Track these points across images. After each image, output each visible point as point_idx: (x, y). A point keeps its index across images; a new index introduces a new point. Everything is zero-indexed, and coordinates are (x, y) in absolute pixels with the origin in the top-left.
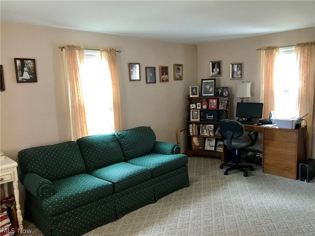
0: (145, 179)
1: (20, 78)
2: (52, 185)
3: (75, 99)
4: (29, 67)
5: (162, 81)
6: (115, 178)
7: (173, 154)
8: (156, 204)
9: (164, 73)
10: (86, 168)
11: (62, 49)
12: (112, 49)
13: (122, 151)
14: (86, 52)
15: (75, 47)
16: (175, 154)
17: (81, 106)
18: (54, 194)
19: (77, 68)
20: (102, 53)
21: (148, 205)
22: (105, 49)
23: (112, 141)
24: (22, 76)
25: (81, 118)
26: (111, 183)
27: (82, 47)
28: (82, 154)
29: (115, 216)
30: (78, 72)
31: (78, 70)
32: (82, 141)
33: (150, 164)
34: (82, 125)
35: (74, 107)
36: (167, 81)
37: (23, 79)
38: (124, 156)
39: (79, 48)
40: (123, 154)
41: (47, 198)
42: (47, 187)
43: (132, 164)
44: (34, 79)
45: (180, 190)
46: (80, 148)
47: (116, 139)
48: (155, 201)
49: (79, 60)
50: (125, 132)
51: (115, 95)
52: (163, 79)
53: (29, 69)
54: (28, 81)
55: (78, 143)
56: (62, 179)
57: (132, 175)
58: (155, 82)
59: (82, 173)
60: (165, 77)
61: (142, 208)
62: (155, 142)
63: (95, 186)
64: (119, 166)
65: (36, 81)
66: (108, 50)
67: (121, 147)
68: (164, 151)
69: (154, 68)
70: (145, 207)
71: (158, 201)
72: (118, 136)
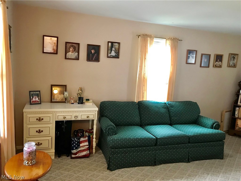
0: (182, 142)
1: (109, 55)
2: (115, 128)
3: (141, 73)
4: (116, 48)
5: (215, 66)
6: (159, 135)
7: (213, 129)
8: (189, 164)
9: (218, 60)
10: (141, 122)
11: (139, 36)
12: (175, 38)
13: (170, 116)
14: (155, 40)
15: (147, 35)
16: (214, 129)
17: (145, 78)
18: (116, 134)
19: (147, 51)
20: (167, 41)
21: (182, 163)
22: (170, 38)
23: (163, 108)
24: (111, 54)
25: (144, 87)
26: (155, 138)
27: (152, 36)
28: (139, 112)
29: (154, 163)
30: (147, 53)
31: (147, 52)
32: (141, 103)
33: (190, 132)
34: (144, 92)
35: (140, 79)
36: (220, 66)
37: (111, 56)
38: (170, 121)
39: (150, 36)
40: (170, 119)
41: (111, 135)
42: (112, 128)
43: (175, 128)
44: (117, 56)
45: (213, 160)
46: (139, 108)
47: (167, 107)
48: (188, 161)
49: (149, 45)
50: (175, 103)
51: (172, 73)
52: (216, 65)
53: (116, 49)
54: (114, 57)
55: (138, 104)
56: (123, 126)
57: (172, 136)
58: (208, 67)
59: (137, 126)
60: (218, 63)
61: (177, 163)
62: (199, 115)
63: (143, 136)
64: (164, 127)
65: (118, 58)
66: (172, 39)
67: (169, 114)
68: (205, 124)
69: (210, 55)
70: (179, 163)
71: (191, 163)
72: (168, 105)
